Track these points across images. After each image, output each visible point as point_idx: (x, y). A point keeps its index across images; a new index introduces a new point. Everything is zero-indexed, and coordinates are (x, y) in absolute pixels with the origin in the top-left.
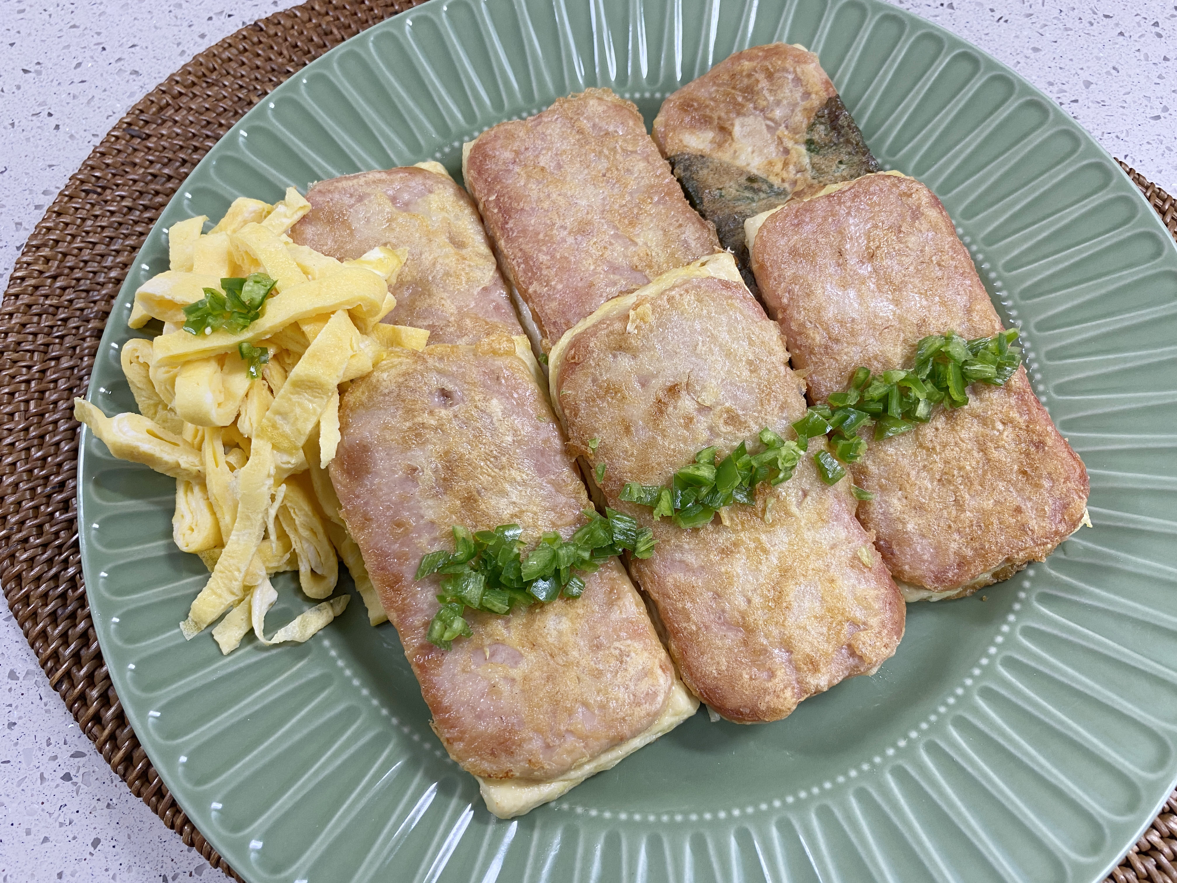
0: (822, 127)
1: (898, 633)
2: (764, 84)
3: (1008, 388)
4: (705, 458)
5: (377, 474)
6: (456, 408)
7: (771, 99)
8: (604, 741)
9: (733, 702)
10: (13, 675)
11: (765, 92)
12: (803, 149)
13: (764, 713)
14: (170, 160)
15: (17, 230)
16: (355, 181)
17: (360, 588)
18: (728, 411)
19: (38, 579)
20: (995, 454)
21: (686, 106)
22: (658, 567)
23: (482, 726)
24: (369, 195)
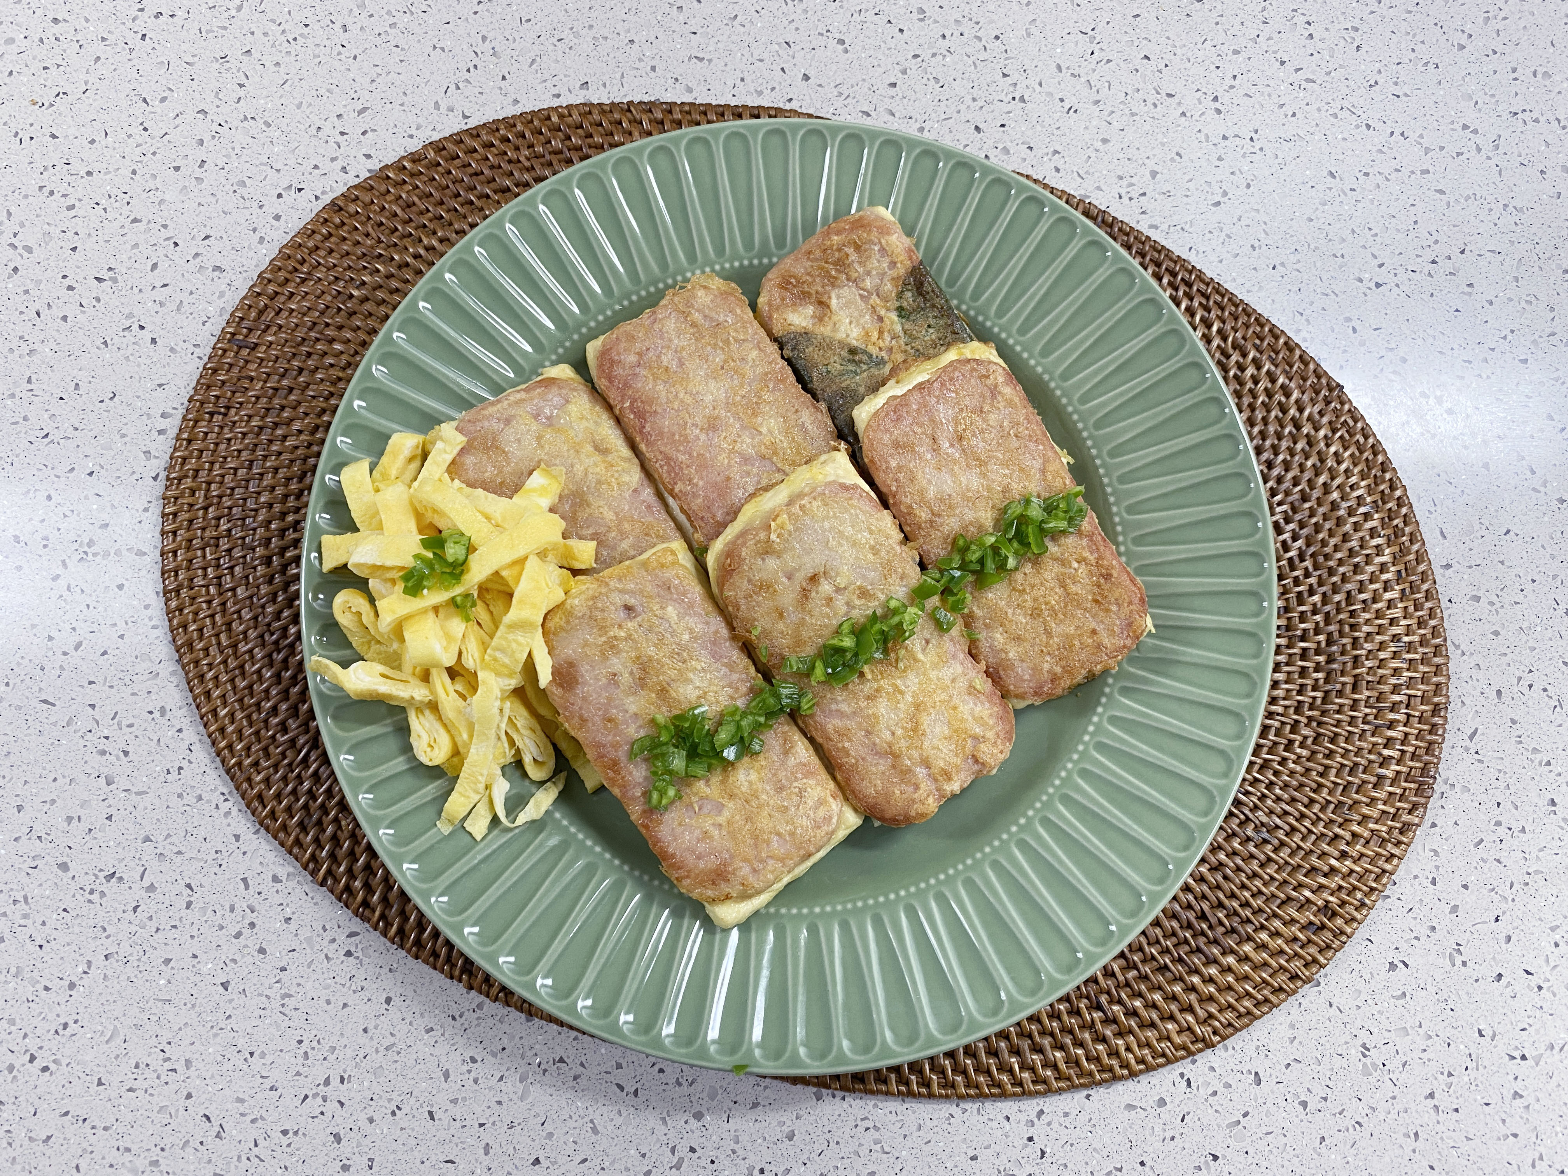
0: (909, 294)
1: (1010, 740)
2: (854, 257)
3: (1080, 533)
4: (846, 628)
5: (585, 683)
6: (639, 619)
7: (861, 270)
8: (797, 859)
9: (890, 813)
10: (276, 879)
11: (856, 265)
12: (894, 316)
13: (915, 818)
14: (286, 370)
15: (148, 459)
16: (499, 406)
17: (576, 765)
18: (859, 588)
19: (278, 796)
20: (1073, 589)
21: (785, 284)
22: (820, 718)
23: (702, 864)
24: (514, 416)
